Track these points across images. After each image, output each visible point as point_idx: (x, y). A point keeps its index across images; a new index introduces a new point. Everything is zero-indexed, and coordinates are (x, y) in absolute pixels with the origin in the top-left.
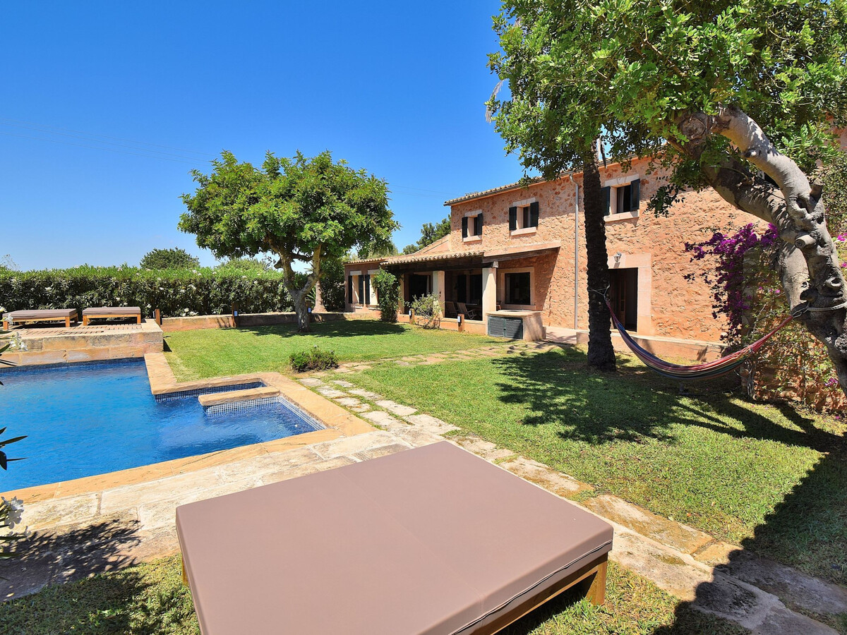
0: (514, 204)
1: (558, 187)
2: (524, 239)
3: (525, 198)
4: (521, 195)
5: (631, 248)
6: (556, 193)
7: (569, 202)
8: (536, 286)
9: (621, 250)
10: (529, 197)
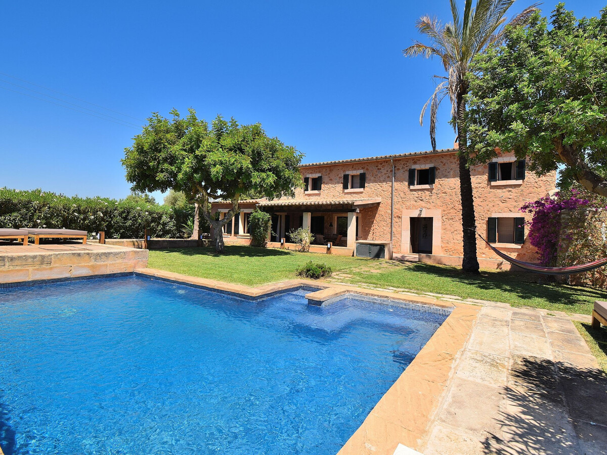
0: (347, 173)
1: (379, 165)
2: (354, 195)
3: (355, 169)
4: (353, 167)
5: (428, 206)
6: (378, 169)
7: (387, 175)
8: (362, 226)
9: (422, 206)
10: (359, 169)
